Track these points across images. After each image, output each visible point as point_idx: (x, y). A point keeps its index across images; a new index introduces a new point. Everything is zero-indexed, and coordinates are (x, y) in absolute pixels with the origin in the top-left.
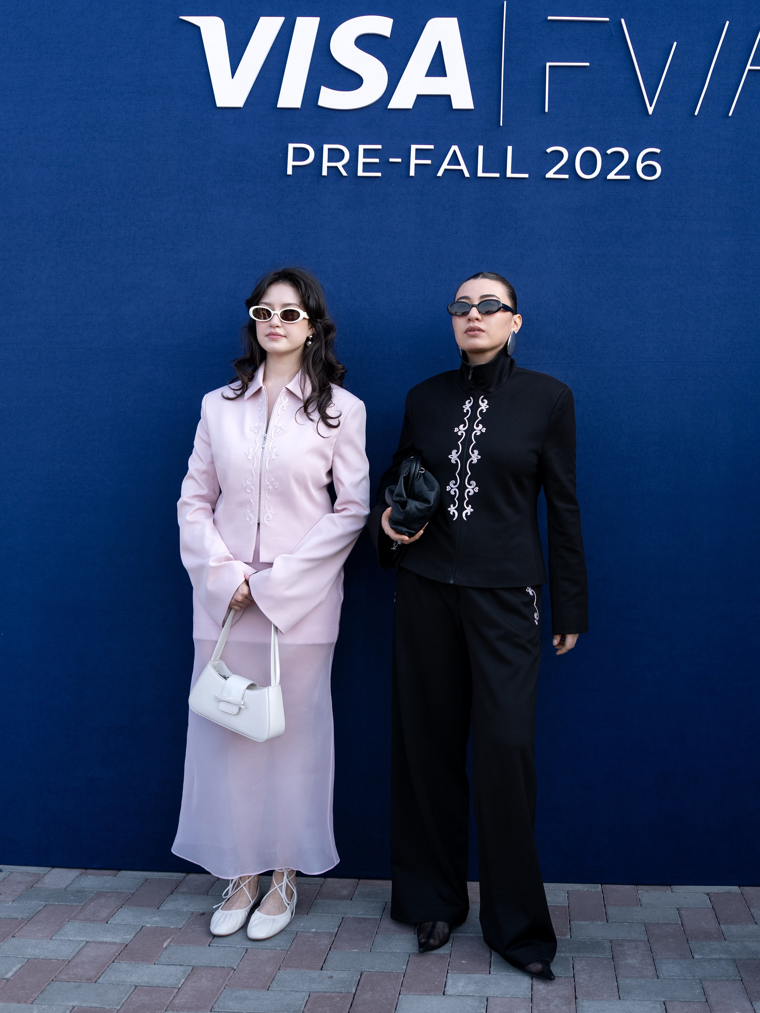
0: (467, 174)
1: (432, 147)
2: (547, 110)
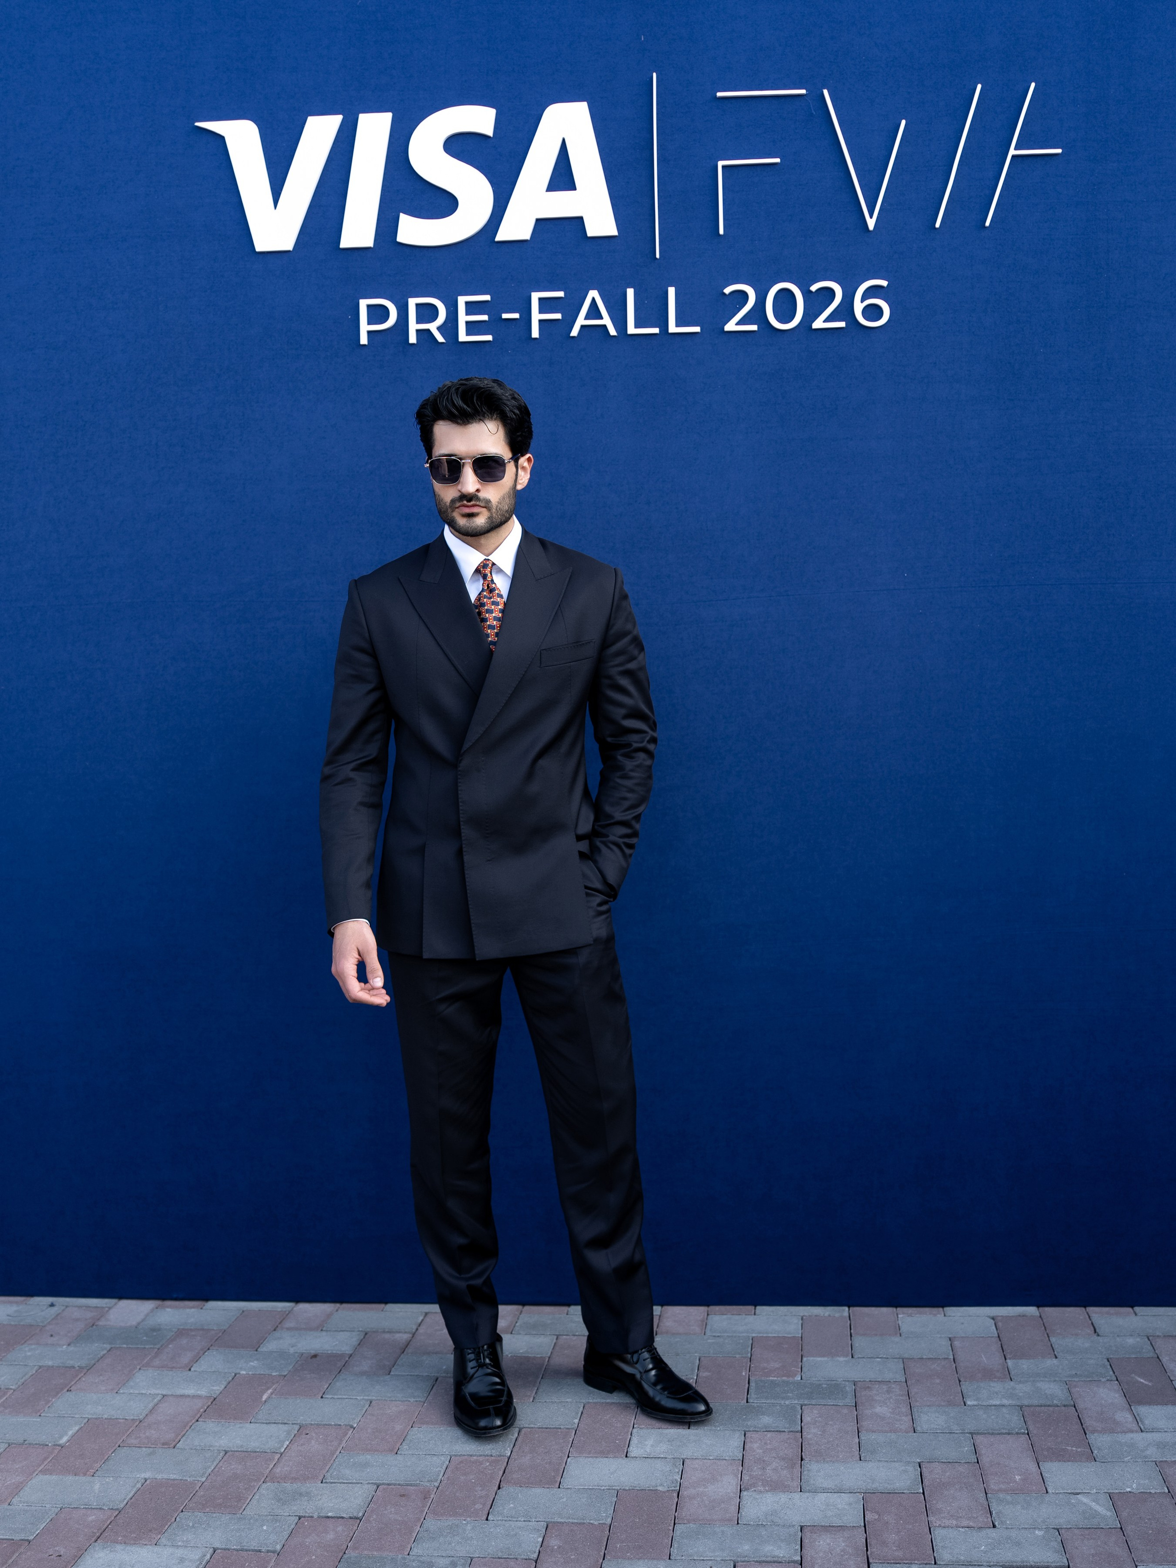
0: (613, 332)
1: (561, 294)
2: (721, 232)
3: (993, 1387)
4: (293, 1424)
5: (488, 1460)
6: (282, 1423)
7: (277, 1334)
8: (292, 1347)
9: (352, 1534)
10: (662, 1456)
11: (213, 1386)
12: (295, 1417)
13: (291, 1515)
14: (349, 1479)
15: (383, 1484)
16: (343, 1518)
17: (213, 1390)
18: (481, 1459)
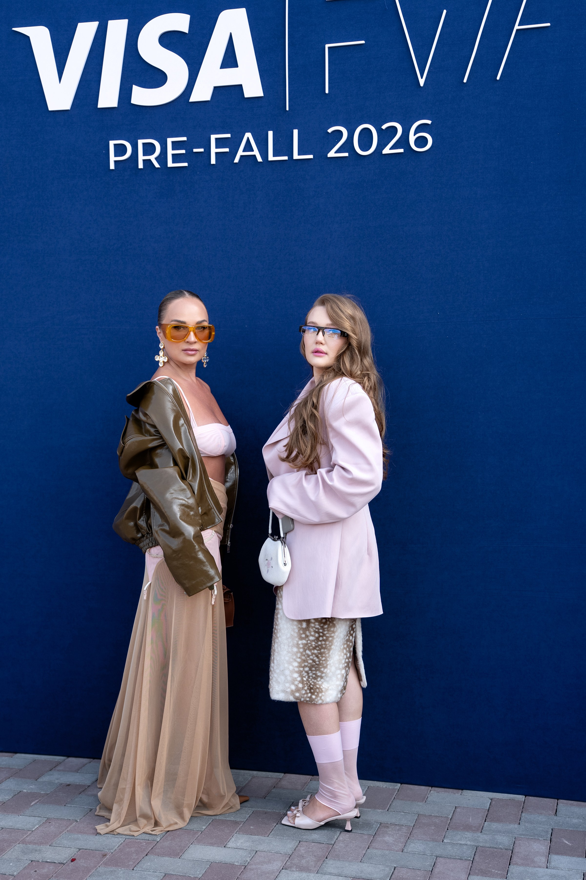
0: (259, 159)
1: (229, 136)
2: (327, 92)
3: (466, 835)
4: (44, 817)
5: (145, 842)
6: (38, 817)
7: (51, 772)
8: (57, 780)
9: (57, 870)
10: (245, 848)
11: (5, 796)
12: (46, 814)
13: (27, 859)
14: (65, 845)
15: (83, 849)
16: (55, 863)
17: (5, 798)
18: (142, 841)
